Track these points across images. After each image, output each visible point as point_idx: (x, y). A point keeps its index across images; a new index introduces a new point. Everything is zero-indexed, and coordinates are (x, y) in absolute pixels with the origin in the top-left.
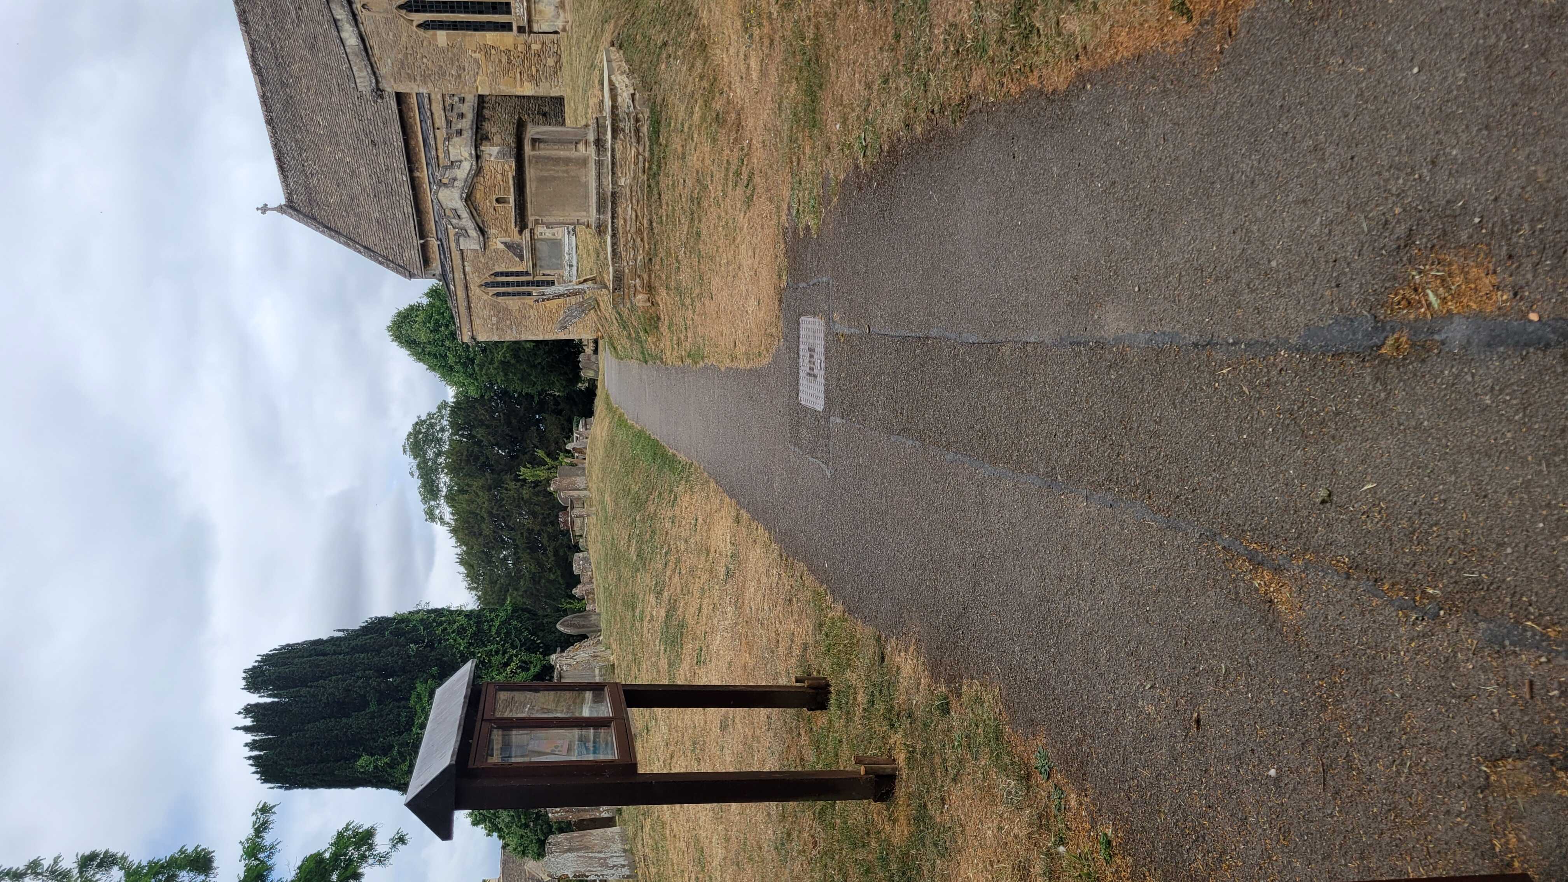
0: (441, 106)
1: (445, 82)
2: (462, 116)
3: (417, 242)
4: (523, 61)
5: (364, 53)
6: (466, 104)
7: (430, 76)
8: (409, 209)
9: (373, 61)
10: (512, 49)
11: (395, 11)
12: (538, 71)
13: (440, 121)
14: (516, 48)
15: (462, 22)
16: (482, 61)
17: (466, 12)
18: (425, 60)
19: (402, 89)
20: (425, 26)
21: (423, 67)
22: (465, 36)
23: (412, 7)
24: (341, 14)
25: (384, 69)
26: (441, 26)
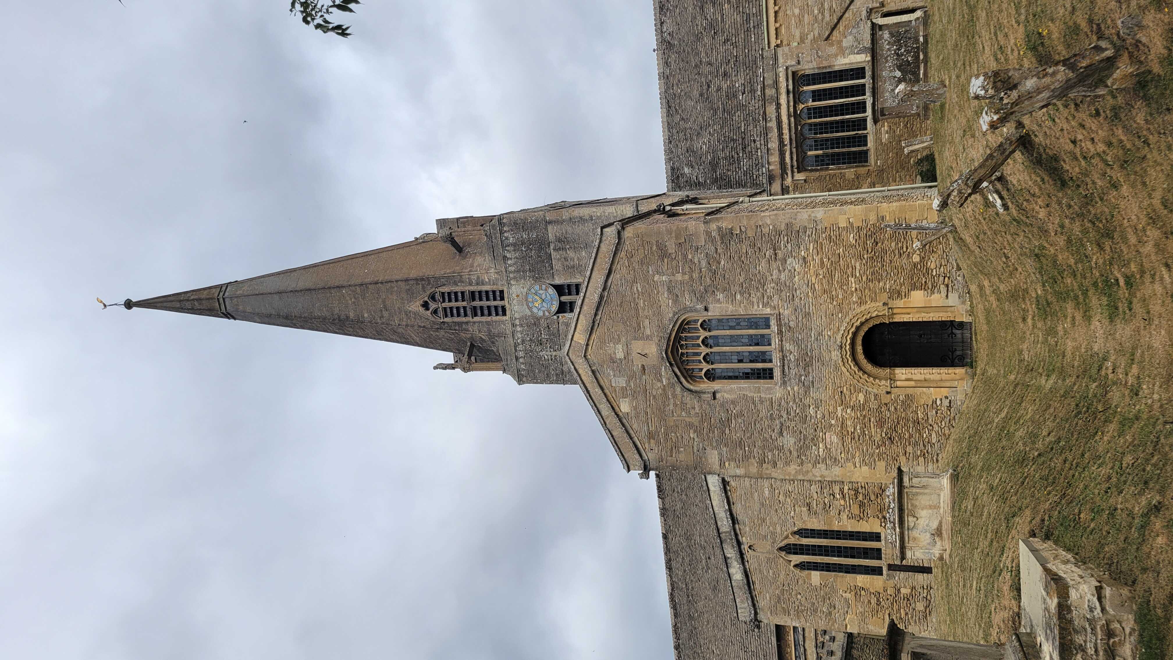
0: (814, 643)
1: (816, 618)
4: (892, 604)
5: (746, 587)
6: (836, 643)
7: (802, 611)
9: (754, 594)
10: (881, 591)
11: (776, 552)
12: (907, 614)
14: (885, 590)
15: (835, 564)
16: (852, 602)
17: (838, 556)
18: (799, 597)
19: (779, 622)
20: (801, 566)
21: (797, 603)
22: (836, 577)
23: (791, 549)
24: (731, 553)
25: (763, 603)
26: (815, 567)
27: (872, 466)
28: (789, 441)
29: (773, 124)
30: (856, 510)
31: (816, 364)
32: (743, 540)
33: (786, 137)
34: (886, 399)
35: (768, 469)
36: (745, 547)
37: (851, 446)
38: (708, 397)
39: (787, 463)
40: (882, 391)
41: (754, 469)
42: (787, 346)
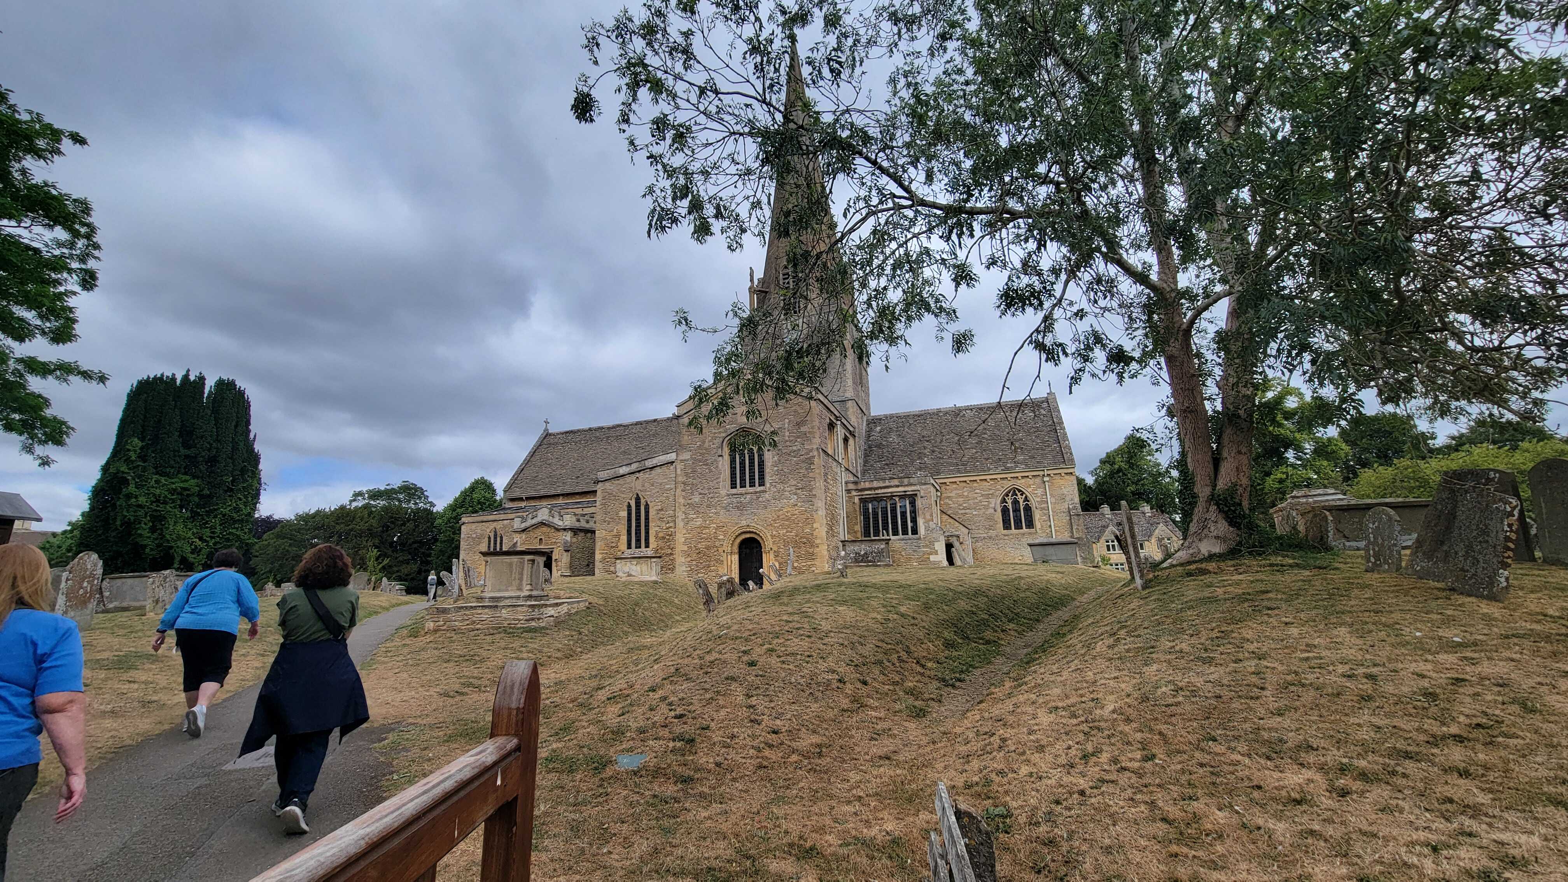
0: (590, 512)
1: (602, 514)
2: (588, 522)
3: (524, 496)
5: (616, 476)
6: (592, 524)
7: (605, 507)
8: (542, 493)
9: (612, 480)
10: (618, 549)
11: (636, 492)
12: (607, 562)
13: (586, 511)
15: (631, 524)
16: (612, 533)
17: (636, 526)
18: (612, 505)
19: (599, 493)
20: (629, 506)
21: (609, 504)
22: (625, 525)
23: (638, 500)
24: (634, 467)
25: (607, 484)
26: (629, 514)
27: (684, 543)
28: (696, 499)
29: (887, 483)
30: (661, 535)
31: (738, 513)
32: (641, 474)
33: (879, 491)
34: (721, 550)
35: (680, 487)
36: (638, 475)
37: (695, 532)
38: (720, 452)
39: (684, 498)
40: (725, 548)
41: (680, 479)
42: (748, 496)
